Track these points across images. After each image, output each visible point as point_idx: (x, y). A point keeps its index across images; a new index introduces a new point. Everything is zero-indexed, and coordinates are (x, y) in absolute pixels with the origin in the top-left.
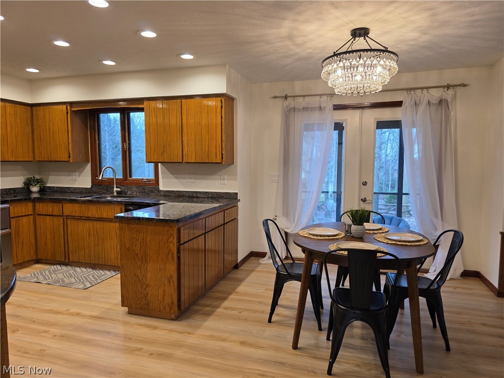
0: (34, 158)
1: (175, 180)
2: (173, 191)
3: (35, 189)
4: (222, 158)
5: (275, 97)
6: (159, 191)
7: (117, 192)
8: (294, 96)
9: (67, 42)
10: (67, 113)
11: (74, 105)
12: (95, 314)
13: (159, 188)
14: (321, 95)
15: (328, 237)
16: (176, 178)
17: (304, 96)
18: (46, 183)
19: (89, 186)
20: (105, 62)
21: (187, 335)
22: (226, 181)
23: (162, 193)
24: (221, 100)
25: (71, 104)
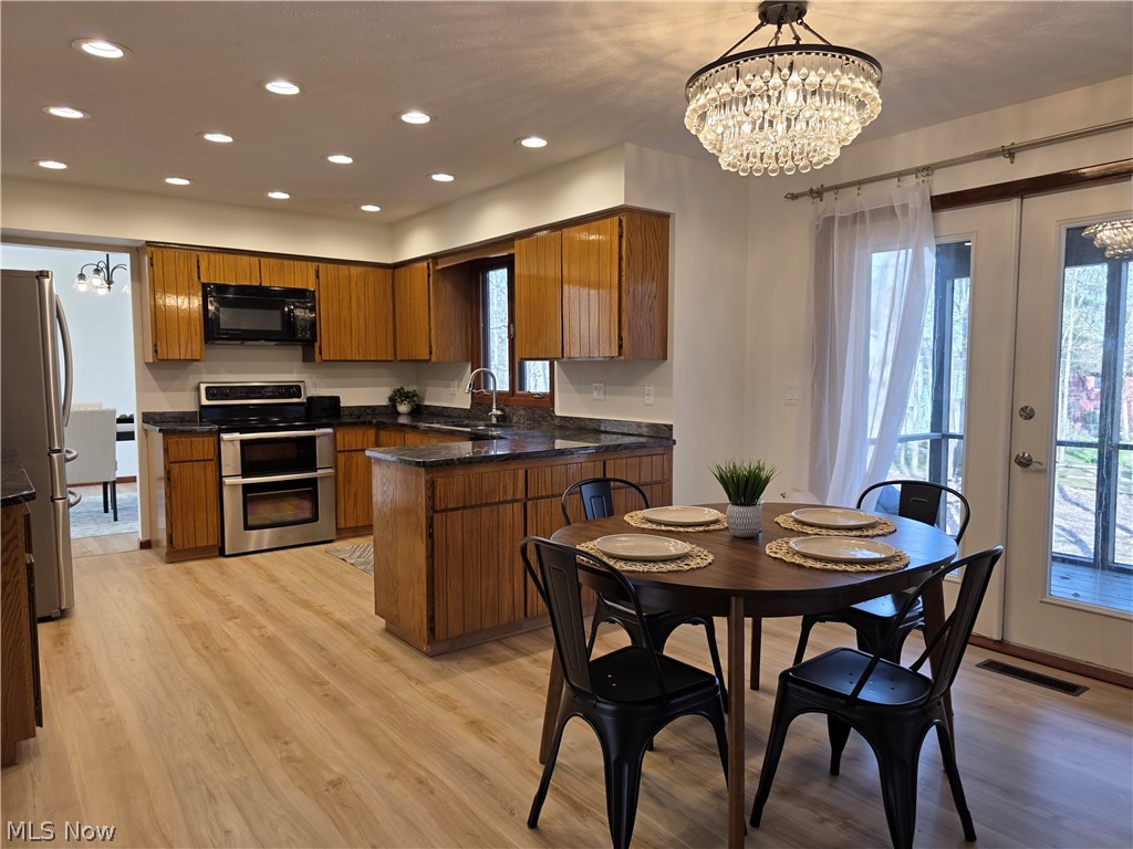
0: (395, 355)
1: (576, 395)
2: (571, 418)
3: (403, 408)
4: (620, 347)
5: (794, 197)
6: (554, 417)
7: (498, 417)
8: (837, 188)
9: (348, 156)
10: (429, 275)
11: (439, 261)
12: (345, 618)
13: (553, 412)
14: (900, 175)
15: (666, 525)
16: (579, 392)
17: (860, 183)
18: (423, 400)
19: (469, 407)
20: (436, 177)
21: (413, 684)
23: (557, 422)
24: (621, 221)
25: (434, 258)
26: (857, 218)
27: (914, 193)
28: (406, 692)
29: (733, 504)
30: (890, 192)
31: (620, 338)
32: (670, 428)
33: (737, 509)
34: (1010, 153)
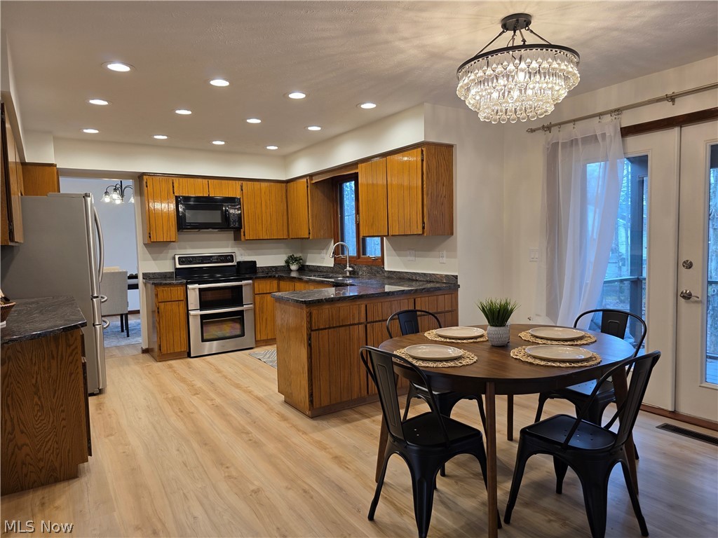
0: (288, 236)
1: (398, 258)
2: (395, 272)
3: (294, 267)
4: (423, 228)
5: (532, 131)
6: (384, 271)
7: (350, 272)
8: (560, 124)
9: (258, 119)
10: (308, 187)
12: (261, 395)
13: (384, 268)
14: (600, 115)
16: (399, 256)
17: (574, 121)
18: (305, 262)
19: (332, 266)
20: (310, 128)
21: (301, 434)
22: (444, 260)
23: (386, 274)
24: (422, 151)
26: (573, 142)
27: (609, 127)
28: (297, 439)
29: (491, 326)
30: (594, 126)
31: (423, 223)
32: (456, 277)
33: (493, 328)
34: (672, 98)
